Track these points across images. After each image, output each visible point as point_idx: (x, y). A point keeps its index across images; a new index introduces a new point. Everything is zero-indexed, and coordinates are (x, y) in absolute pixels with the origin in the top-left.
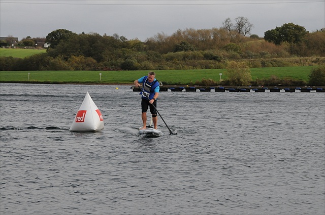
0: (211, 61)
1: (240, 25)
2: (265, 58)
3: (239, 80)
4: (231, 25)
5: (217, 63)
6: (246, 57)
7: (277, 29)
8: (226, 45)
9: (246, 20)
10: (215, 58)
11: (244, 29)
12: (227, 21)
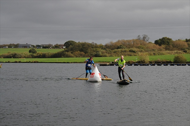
0: (132, 53)
1: (144, 38)
2: (155, 51)
3: (144, 61)
4: (141, 38)
5: (135, 54)
6: (147, 51)
7: (160, 40)
8: (138, 46)
9: (147, 36)
10: (134, 52)
11: (146, 39)
12: (139, 36)
